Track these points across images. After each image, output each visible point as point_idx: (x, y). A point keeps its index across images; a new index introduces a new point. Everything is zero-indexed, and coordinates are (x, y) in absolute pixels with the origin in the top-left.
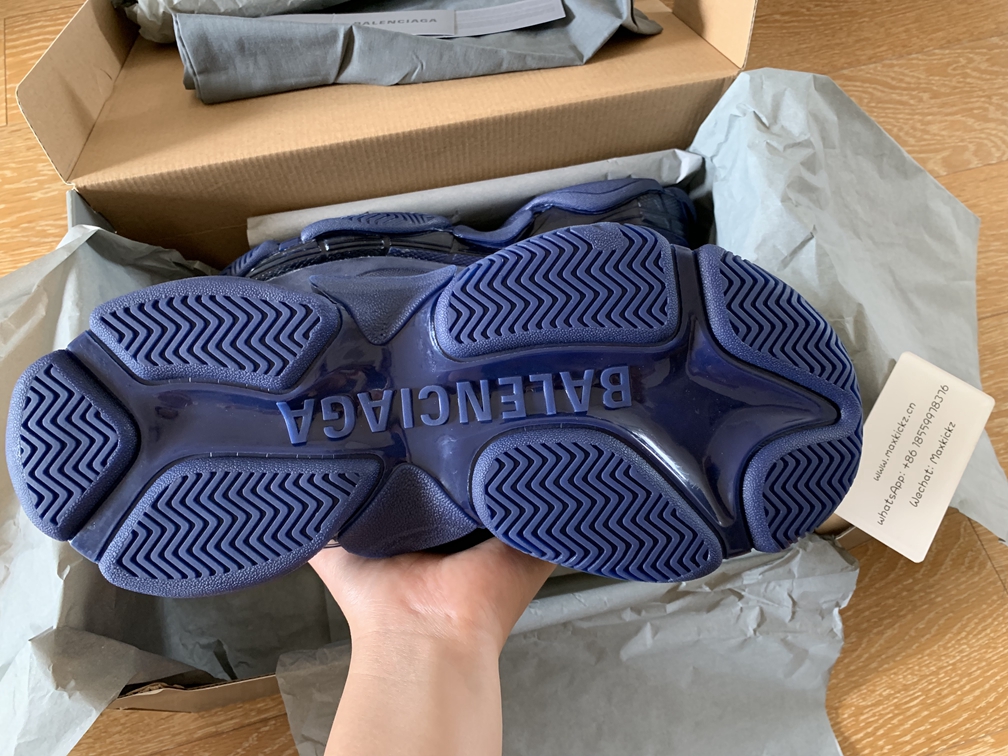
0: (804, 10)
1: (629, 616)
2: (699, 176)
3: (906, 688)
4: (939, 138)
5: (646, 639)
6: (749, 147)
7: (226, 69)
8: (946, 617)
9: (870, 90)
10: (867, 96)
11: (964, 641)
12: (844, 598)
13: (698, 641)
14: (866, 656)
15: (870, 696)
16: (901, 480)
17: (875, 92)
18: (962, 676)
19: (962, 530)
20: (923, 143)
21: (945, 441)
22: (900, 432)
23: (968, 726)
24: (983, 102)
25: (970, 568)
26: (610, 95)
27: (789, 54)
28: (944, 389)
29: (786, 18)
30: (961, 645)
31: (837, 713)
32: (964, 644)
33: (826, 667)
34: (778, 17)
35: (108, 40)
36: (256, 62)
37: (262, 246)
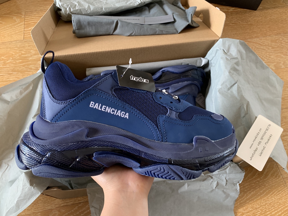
0: (238, 23)
2: (207, 65)
3: (256, 209)
4: (273, 59)
5: (186, 188)
6: (221, 58)
7: (84, 29)
8: (268, 190)
9: (255, 45)
10: (254, 47)
11: (273, 197)
12: (240, 181)
13: (200, 189)
14: (246, 199)
15: (246, 210)
16: (257, 149)
17: (256, 46)
18: (272, 207)
19: (274, 166)
20: (269, 60)
21: (269, 139)
22: (257, 136)
24: (286, 50)
25: (276, 177)
26: (185, 42)
27: (233, 34)
29: (233, 25)
30: (272, 198)
31: (237, 214)
33: (234, 200)
34: (231, 24)
35: (53, 20)
36: (92, 28)
37: (90, 76)
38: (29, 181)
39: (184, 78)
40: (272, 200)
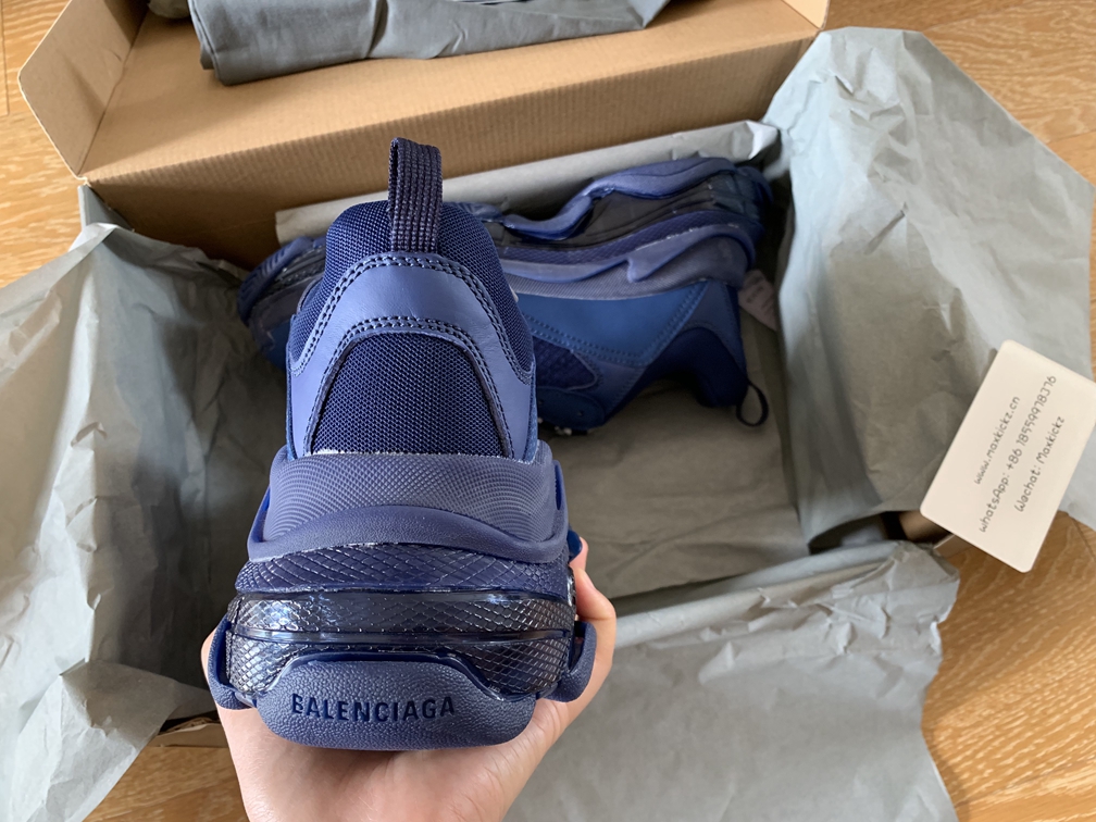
1: (708, 636)
2: (774, 150)
3: (1008, 707)
4: (1040, 101)
5: (727, 661)
6: (831, 116)
7: (247, 45)
8: (1051, 631)
9: (963, 49)
10: (959, 56)
11: (1071, 656)
12: (942, 611)
13: (783, 661)
14: (963, 674)
15: (968, 716)
16: (1005, 482)
17: (967, 51)
18: (1069, 694)
19: (1069, 536)
20: (1023, 107)
21: (1053, 438)
22: (1002, 429)
23: (1076, 747)
24: (1091, 60)
25: (1078, 576)
26: (674, 62)
27: (872, 11)
28: (1051, 380)
30: (1068, 660)
31: (933, 736)
32: (1072, 658)
33: (922, 686)
35: (115, 16)
36: (279, 37)
37: (294, 243)
38: (85, 709)
39: (685, 216)
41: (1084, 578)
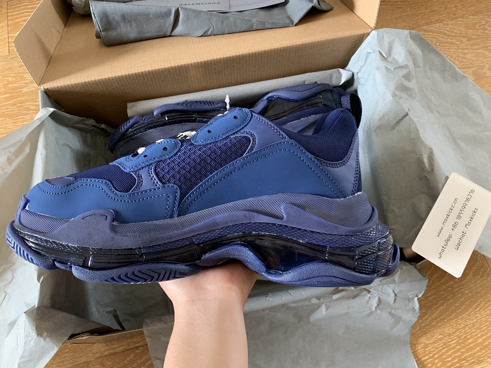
1: (314, 301)
2: (351, 82)
3: (449, 335)
4: (471, 61)
5: (323, 312)
6: (376, 69)
7: (116, 29)
8: (469, 301)
9: (437, 37)
10: (435, 40)
11: (478, 312)
12: (420, 293)
13: (348, 313)
14: (430, 319)
15: (431, 338)
16: (450, 236)
17: (439, 38)
18: (477, 330)
19: (479, 258)
20: (463, 64)
21: (472, 217)
22: (450, 213)
23: (479, 353)
25: (482, 276)
26: (307, 42)
27: (396, 18)
28: (472, 191)
30: (477, 314)
31: (415, 347)
32: (478, 313)
33: (410, 325)
35: (58, 13)
36: (131, 26)
37: (134, 118)
38: (34, 328)
39: (310, 109)
40: (477, 317)
41: (485, 277)
